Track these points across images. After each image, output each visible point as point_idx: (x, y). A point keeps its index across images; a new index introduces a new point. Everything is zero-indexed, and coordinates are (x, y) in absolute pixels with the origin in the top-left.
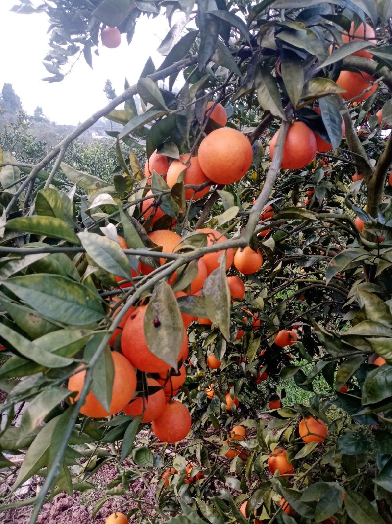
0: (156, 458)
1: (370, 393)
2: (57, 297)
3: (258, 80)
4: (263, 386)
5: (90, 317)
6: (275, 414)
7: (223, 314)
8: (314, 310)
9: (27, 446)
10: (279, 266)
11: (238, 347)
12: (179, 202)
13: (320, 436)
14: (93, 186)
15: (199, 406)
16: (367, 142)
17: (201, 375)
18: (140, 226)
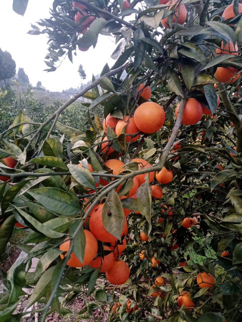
0: (109, 296)
1: (237, 257)
2: (56, 200)
3: (168, 75)
4: (175, 253)
5: (73, 211)
6: (182, 270)
7: (147, 209)
8: (207, 205)
9: (35, 283)
10: (184, 179)
11: (159, 228)
12: (123, 144)
13: (210, 284)
14: (74, 134)
15: (135, 264)
16: (237, 104)
17: (137, 245)
18: (100, 158)
